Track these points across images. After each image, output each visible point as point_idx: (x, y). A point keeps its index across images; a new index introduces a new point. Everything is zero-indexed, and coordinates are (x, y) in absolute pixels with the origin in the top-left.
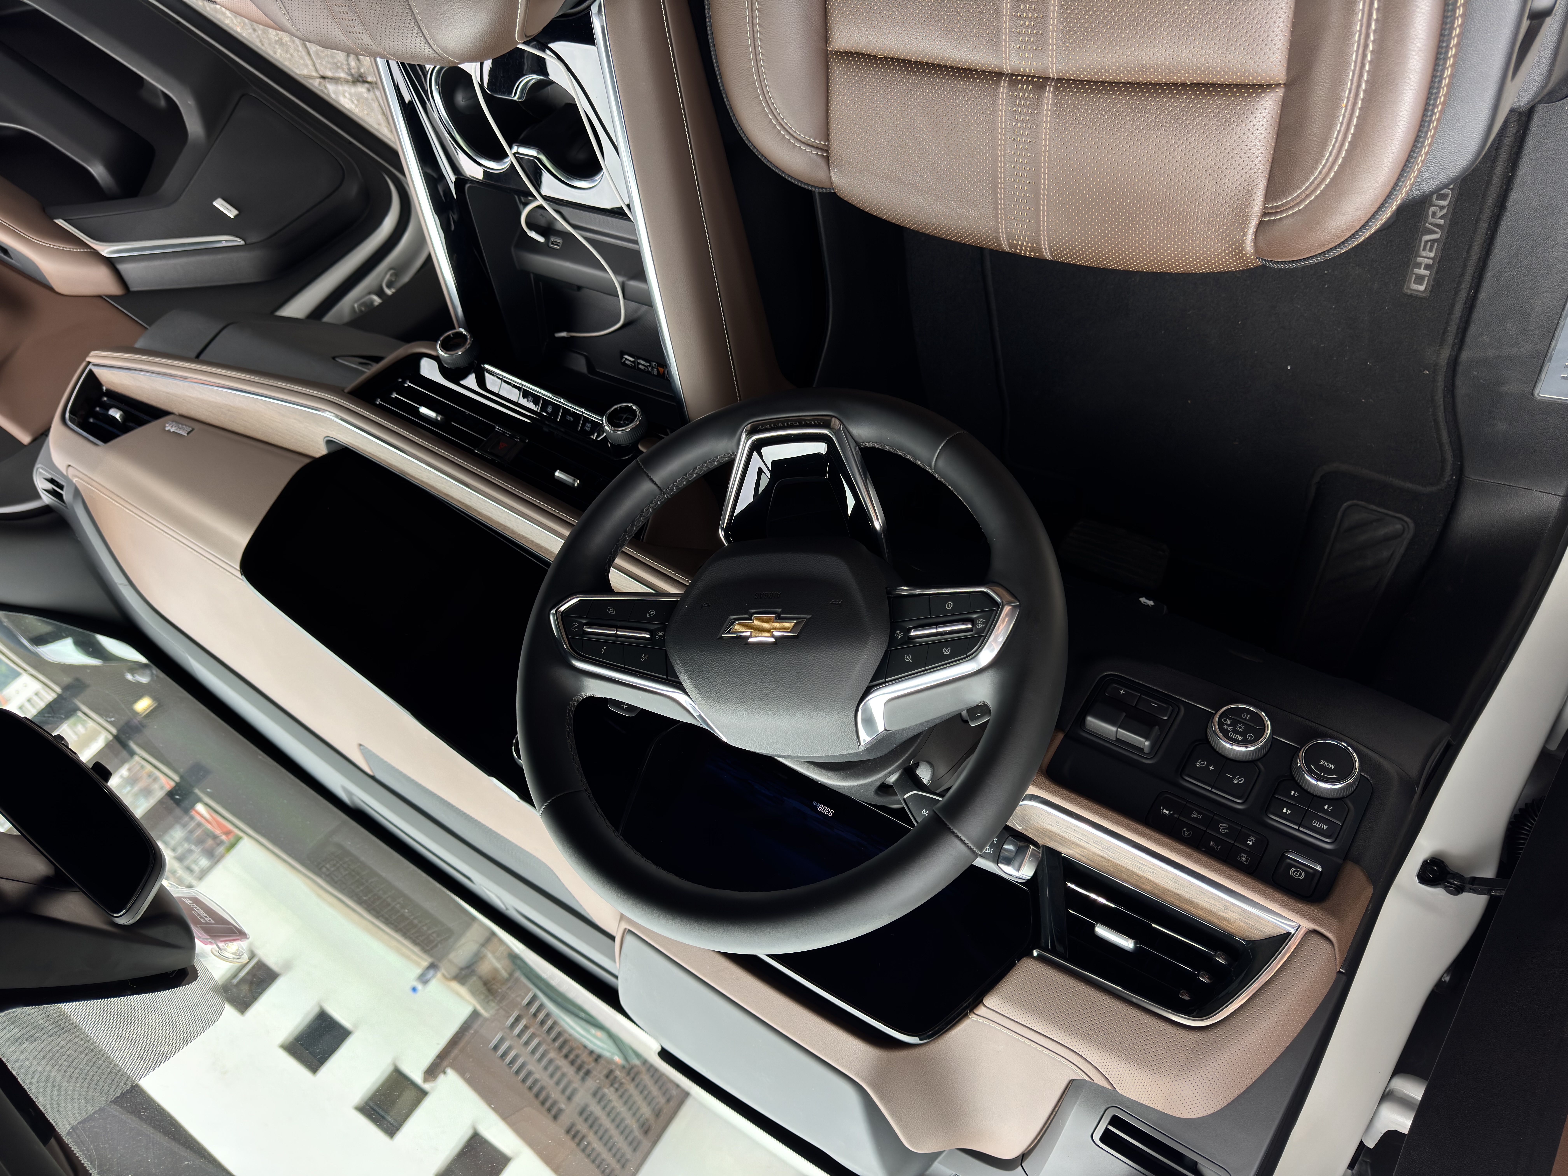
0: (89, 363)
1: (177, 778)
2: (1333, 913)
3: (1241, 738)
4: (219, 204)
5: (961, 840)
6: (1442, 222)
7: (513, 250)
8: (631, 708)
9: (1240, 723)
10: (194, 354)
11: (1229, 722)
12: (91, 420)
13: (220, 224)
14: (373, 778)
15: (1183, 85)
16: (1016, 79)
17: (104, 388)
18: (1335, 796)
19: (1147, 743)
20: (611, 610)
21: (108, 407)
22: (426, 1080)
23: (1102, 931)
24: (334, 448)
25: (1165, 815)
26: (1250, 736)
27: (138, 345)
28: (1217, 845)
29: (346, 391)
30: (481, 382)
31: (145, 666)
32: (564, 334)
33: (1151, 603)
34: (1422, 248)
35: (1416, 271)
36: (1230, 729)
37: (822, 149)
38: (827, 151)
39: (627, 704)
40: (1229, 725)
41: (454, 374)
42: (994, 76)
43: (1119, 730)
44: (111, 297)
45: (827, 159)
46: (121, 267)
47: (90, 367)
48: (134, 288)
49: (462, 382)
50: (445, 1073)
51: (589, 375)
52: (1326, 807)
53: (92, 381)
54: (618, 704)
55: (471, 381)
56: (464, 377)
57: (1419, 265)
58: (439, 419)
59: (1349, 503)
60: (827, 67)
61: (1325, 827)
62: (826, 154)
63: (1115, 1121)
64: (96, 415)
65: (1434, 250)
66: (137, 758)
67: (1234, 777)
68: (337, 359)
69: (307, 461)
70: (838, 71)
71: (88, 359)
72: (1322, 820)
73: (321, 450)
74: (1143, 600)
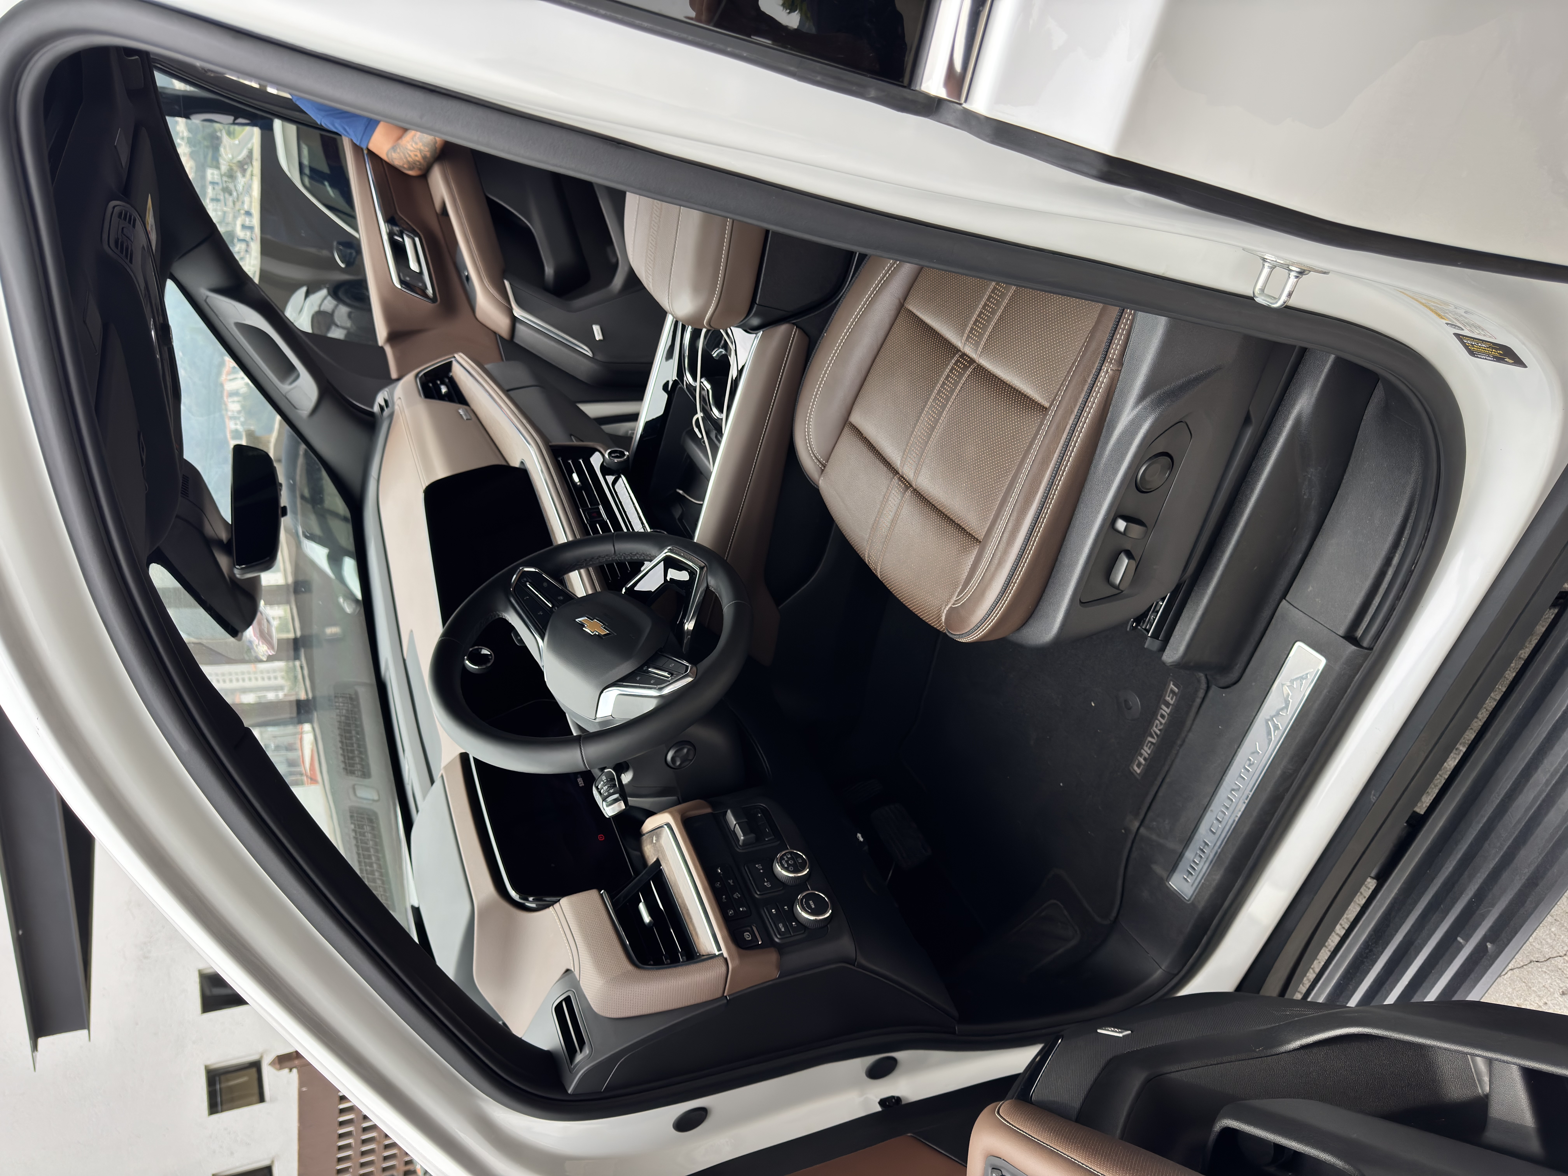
0: (454, 357)
1: (310, 696)
2: (741, 956)
3: (786, 866)
4: (596, 329)
5: (581, 751)
6: (1158, 732)
7: (684, 433)
8: (521, 641)
9: (794, 860)
10: (507, 388)
11: (789, 856)
12: (431, 385)
13: (588, 338)
14: (404, 660)
15: (954, 522)
16: (902, 478)
17: (451, 374)
18: (802, 923)
19: (742, 838)
20: (545, 584)
21: (443, 383)
22: (272, 1064)
23: (642, 907)
24: (522, 467)
25: (717, 871)
26: (791, 868)
27: (487, 366)
28: (725, 899)
29: (550, 444)
30: (615, 482)
31: (357, 601)
32: (681, 492)
33: (861, 839)
34: (1146, 744)
35: (1139, 758)
36: (786, 859)
37: (822, 465)
38: (825, 467)
39: (521, 638)
40: (787, 857)
41: (605, 470)
42: (895, 471)
43: (737, 825)
44: (501, 337)
45: (823, 471)
46: (519, 326)
47: (453, 359)
48: (516, 340)
49: (607, 477)
50: (291, 1070)
51: (677, 521)
52: (794, 923)
53: (448, 366)
54: (517, 634)
55: (610, 479)
56: (609, 475)
57: (1141, 755)
58: (578, 484)
59: (1055, 901)
60: (844, 427)
61: (783, 930)
62: (823, 468)
63: (568, 1000)
64: (435, 384)
65: (1151, 749)
66: (297, 663)
67: (767, 882)
68: (572, 437)
69: (504, 463)
70: (846, 431)
71: (456, 355)
72: (785, 926)
73: (516, 464)
74: (859, 835)
